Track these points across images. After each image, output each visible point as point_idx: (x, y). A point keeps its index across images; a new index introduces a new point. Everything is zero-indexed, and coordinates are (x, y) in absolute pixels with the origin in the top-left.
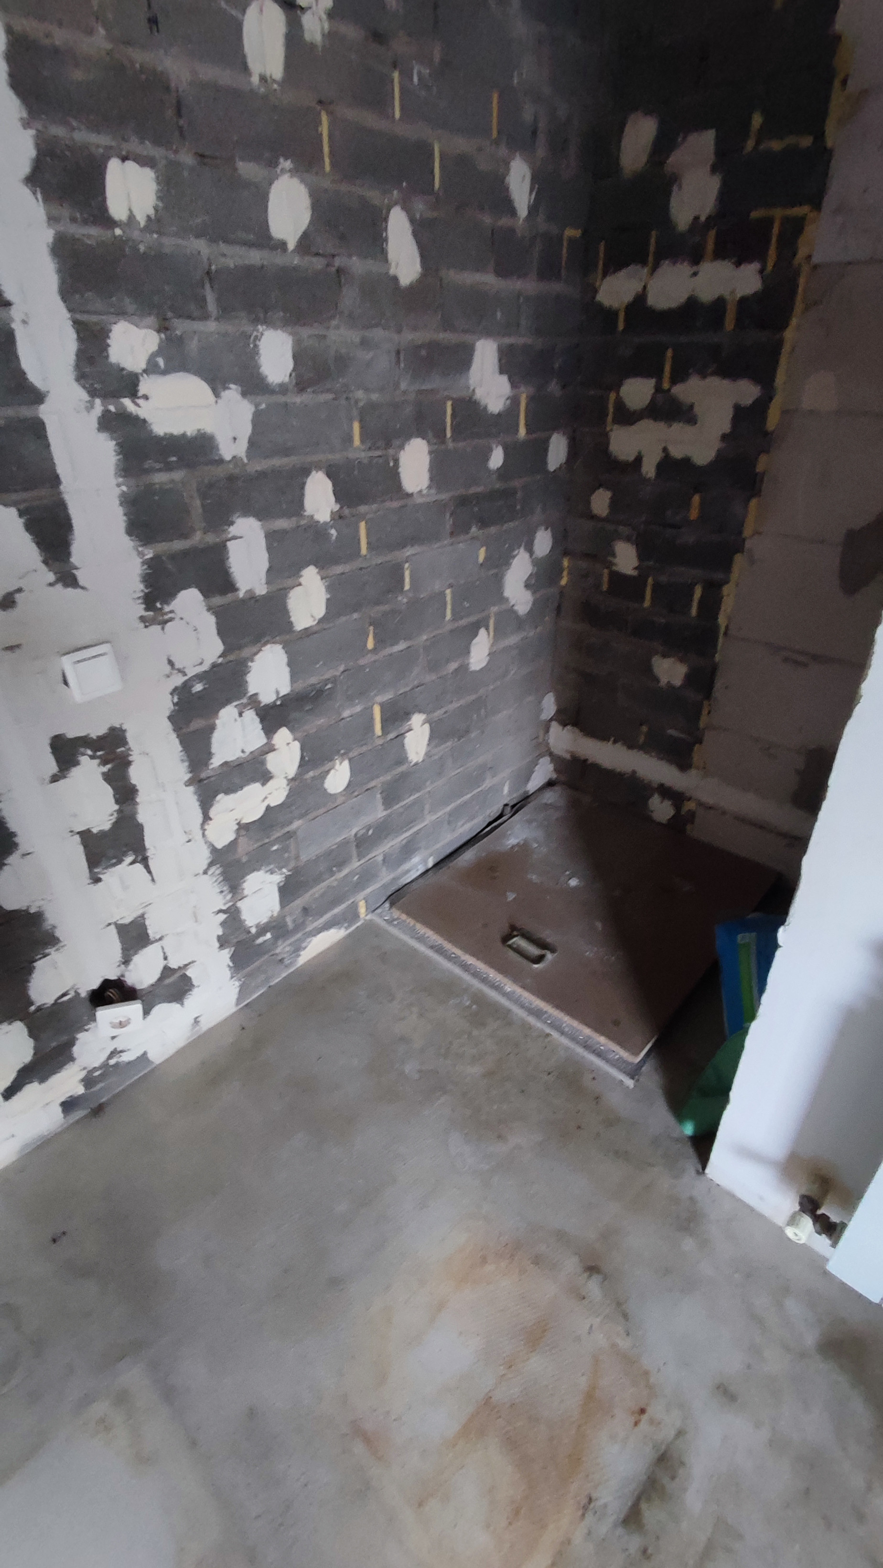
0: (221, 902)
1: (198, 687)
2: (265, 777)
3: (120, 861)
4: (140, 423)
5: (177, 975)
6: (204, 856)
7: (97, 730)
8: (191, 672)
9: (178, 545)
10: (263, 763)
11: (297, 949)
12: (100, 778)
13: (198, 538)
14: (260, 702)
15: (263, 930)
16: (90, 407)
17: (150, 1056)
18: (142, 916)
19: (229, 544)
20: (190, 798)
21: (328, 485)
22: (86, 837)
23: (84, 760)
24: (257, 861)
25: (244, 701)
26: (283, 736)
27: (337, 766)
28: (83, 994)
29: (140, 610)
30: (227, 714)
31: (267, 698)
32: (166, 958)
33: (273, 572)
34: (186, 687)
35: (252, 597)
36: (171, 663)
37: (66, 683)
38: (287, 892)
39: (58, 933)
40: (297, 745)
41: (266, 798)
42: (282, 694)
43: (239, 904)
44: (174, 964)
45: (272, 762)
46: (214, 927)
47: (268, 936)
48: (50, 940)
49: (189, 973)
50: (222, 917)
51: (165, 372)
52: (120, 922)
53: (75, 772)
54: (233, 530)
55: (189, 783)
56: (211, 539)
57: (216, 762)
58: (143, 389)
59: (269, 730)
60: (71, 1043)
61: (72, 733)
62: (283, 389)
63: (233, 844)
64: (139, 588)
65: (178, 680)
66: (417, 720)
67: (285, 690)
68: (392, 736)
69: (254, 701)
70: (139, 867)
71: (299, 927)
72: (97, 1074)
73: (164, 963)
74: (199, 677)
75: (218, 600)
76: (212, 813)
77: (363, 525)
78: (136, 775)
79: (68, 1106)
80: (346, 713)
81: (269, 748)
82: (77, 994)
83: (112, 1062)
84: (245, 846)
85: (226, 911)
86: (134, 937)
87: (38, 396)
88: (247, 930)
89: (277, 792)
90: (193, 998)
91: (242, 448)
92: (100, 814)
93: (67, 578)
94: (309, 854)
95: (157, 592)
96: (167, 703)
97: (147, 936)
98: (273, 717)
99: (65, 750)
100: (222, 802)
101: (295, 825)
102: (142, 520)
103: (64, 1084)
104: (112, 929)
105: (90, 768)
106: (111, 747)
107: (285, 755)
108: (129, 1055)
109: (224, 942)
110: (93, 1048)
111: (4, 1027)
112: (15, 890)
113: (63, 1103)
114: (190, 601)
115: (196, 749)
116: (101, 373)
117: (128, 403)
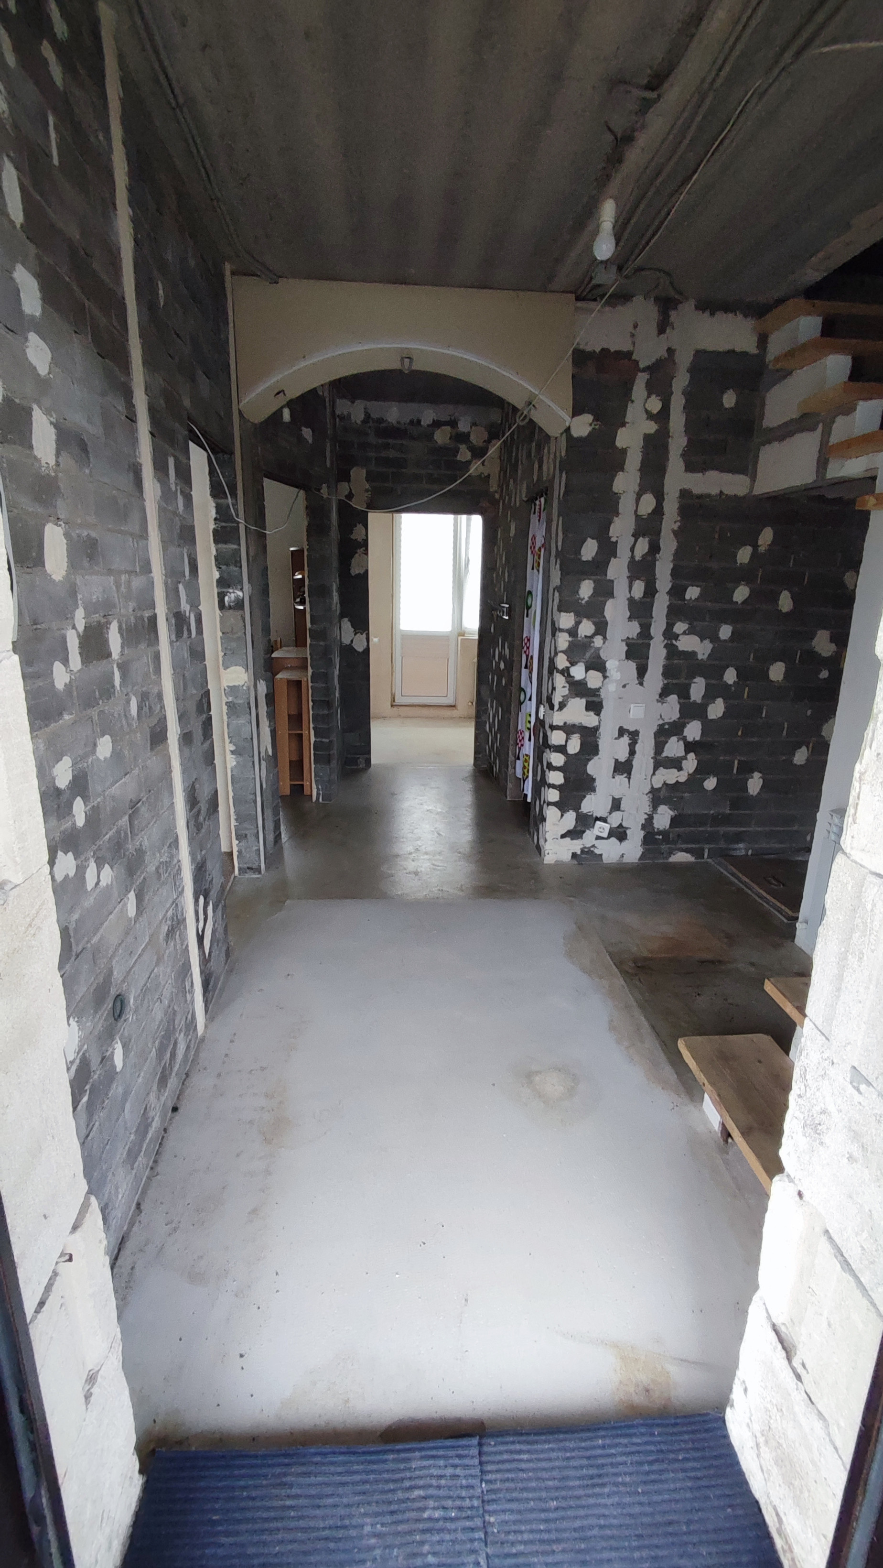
0: (648, 809)
1: (667, 727)
2: (680, 769)
3: (622, 775)
4: (675, 646)
5: (623, 829)
6: (648, 789)
7: (632, 729)
8: (666, 721)
9: (675, 681)
10: (681, 763)
11: (671, 853)
12: (628, 744)
13: (682, 680)
14: (686, 740)
15: (660, 832)
16: (663, 641)
17: (604, 857)
18: (621, 798)
19: (693, 685)
20: (651, 764)
21: (735, 673)
22: (616, 760)
23: (625, 736)
24: (667, 801)
25: (681, 737)
26: (691, 756)
27: (711, 778)
28: (594, 816)
29: (657, 697)
30: (674, 739)
31: (690, 739)
32: (622, 820)
33: (705, 697)
34: (663, 725)
35: (695, 702)
36: (661, 716)
37: (629, 712)
38: (674, 821)
39: (597, 789)
40: (696, 762)
41: (678, 777)
42: (696, 740)
43: (654, 815)
44: (624, 825)
45: (684, 764)
46: (642, 819)
47: (661, 837)
48: (593, 790)
49: (628, 832)
50: (646, 816)
51: (688, 634)
52: (614, 796)
53: (622, 739)
54: (695, 680)
55: (652, 758)
56: (687, 681)
57: (664, 755)
58: (680, 638)
59: (687, 751)
60: (584, 832)
61: (625, 727)
62: (725, 641)
63: (660, 789)
64: (660, 691)
65: (661, 722)
66: (757, 775)
67: (698, 738)
68: (740, 777)
69: (684, 739)
70: (627, 780)
71: (675, 842)
72: (586, 850)
73: (621, 822)
74: (668, 723)
75: (682, 701)
76: (656, 773)
77: (747, 689)
78: (638, 748)
79: (574, 855)
80: (721, 758)
81: (685, 758)
82: (592, 815)
83: (592, 849)
84: (662, 794)
85: (648, 815)
86: (616, 805)
87: (652, 638)
88: (654, 828)
89: (683, 777)
90: (625, 843)
91: (705, 657)
92: (623, 756)
93: (641, 684)
94: (688, 811)
95: (664, 693)
96: (655, 728)
97: (620, 807)
98: (690, 747)
99: (622, 732)
100: (661, 770)
101: (686, 795)
102: (667, 672)
103: (576, 846)
104: (611, 797)
105: (626, 739)
106: (634, 736)
107: (691, 764)
108: (597, 851)
109: (644, 827)
110: (589, 838)
111: (571, 812)
112: (592, 768)
113: (573, 853)
114: (673, 699)
115: (659, 747)
116: (669, 635)
117: (674, 642)
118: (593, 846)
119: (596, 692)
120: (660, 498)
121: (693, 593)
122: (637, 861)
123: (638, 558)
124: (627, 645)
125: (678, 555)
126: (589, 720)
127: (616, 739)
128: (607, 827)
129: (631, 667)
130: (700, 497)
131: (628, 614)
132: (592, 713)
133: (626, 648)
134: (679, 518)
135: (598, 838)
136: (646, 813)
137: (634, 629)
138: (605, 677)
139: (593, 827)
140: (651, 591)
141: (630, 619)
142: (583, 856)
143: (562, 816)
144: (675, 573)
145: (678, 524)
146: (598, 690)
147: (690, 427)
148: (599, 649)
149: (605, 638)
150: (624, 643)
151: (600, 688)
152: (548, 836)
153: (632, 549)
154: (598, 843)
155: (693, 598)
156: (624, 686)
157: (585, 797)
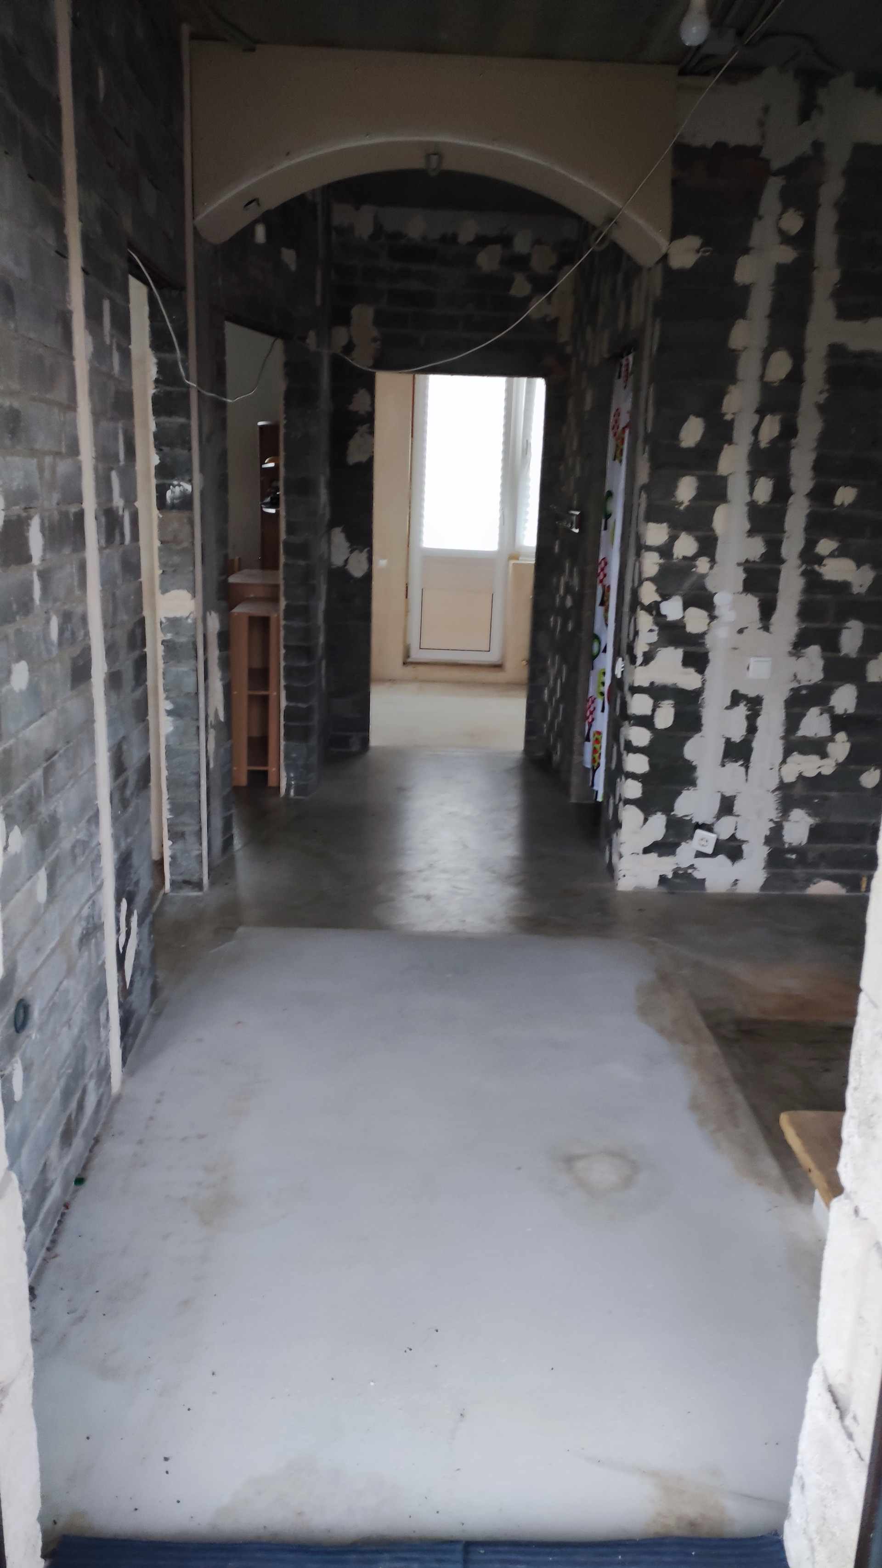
0: (774, 814)
1: (804, 692)
2: (824, 755)
3: (736, 761)
4: (819, 575)
5: (738, 844)
6: (775, 784)
7: (752, 694)
8: (803, 683)
9: (817, 625)
10: (825, 746)
11: (809, 881)
12: (744, 717)
13: (828, 624)
14: (834, 712)
15: (792, 850)
16: (801, 566)
17: (707, 884)
18: (735, 796)
19: (844, 631)
20: (780, 746)
22: (728, 741)
23: (742, 705)
24: (802, 803)
25: (826, 707)
26: (841, 736)
27: (872, 770)
28: (694, 822)
29: (790, 648)
30: (814, 711)
31: (839, 711)
32: (736, 829)
33: (862, 649)
34: (799, 689)
35: (846, 658)
36: (795, 676)
37: (748, 668)
38: (814, 832)
39: (698, 782)
40: (848, 746)
41: (820, 767)
42: (848, 712)
43: (784, 823)
44: (739, 836)
45: (831, 748)
46: (765, 829)
47: (794, 856)
48: (692, 783)
49: (744, 847)
50: (772, 825)
51: (837, 557)
52: (723, 793)
53: (736, 709)
54: (848, 624)
55: (782, 738)
56: (835, 626)
57: (800, 733)
58: (824, 562)
59: (835, 729)
60: (678, 845)
61: (742, 691)
63: (793, 784)
64: (794, 639)
65: (796, 685)
67: (851, 710)
69: (830, 710)
70: (743, 769)
71: (814, 865)
72: (681, 872)
73: (734, 832)
74: (806, 687)
75: (829, 654)
76: (788, 760)
78: (760, 722)
79: (663, 879)
81: (831, 739)
82: (691, 820)
83: (690, 871)
84: (798, 791)
85: (775, 823)
86: (727, 806)
87: (782, 561)
88: (783, 843)
89: (828, 767)
90: (740, 864)
91: (863, 590)
92: (738, 733)
93: (766, 628)
94: (836, 818)
95: (800, 644)
96: (786, 694)
97: (732, 810)
98: (839, 723)
99: (736, 698)
100: (796, 757)
101: (834, 794)
102: (806, 612)
103: (666, 865)
104: (719, 794)
105: (742, 710)
106: (755, 704)
107: (840, 748)
108: (698, 875)
109: (768, 841)
110: (685, 855)
111: (659, 814)
112: (692, 750)
113: (661, 876)
114: (814, 651)
115: (793, 721)
116: (809, 556)
117: (816, 567)
118: (692, 866)
119: (698, 639)
120: (798, 356)
121: (845, 496)
122: (757, 891)
123: (764, 443)
124: (746, 570)
125: (825, 440)
126: (689, 680)
127: (727, 708)
128: (711, 838)
129: (752, 603)
130: (862, 355)
131: (748, 526)
132: (692, 670)
133: (743, 576)
134: (827, 387)
135: (700, 854)
136: (771, 820)
137: (756, 548)
138: (712, 618)
139: (692, 838)
140: (782, 493)
141: (751, 533)
142: (678, 881)
143: (646, 820)
144: (819, 467)
145: (825, 395)
146: (702, 635)
147: (844, 254)
148: (703, 576)
149: (713, 561)
150: (741, 569)
151: (704, 633)
152: (624, 850)
153: (756, 432)
154: (700, 862)
155: (846, 503)
156: (741, 631)
157: (680, 793)
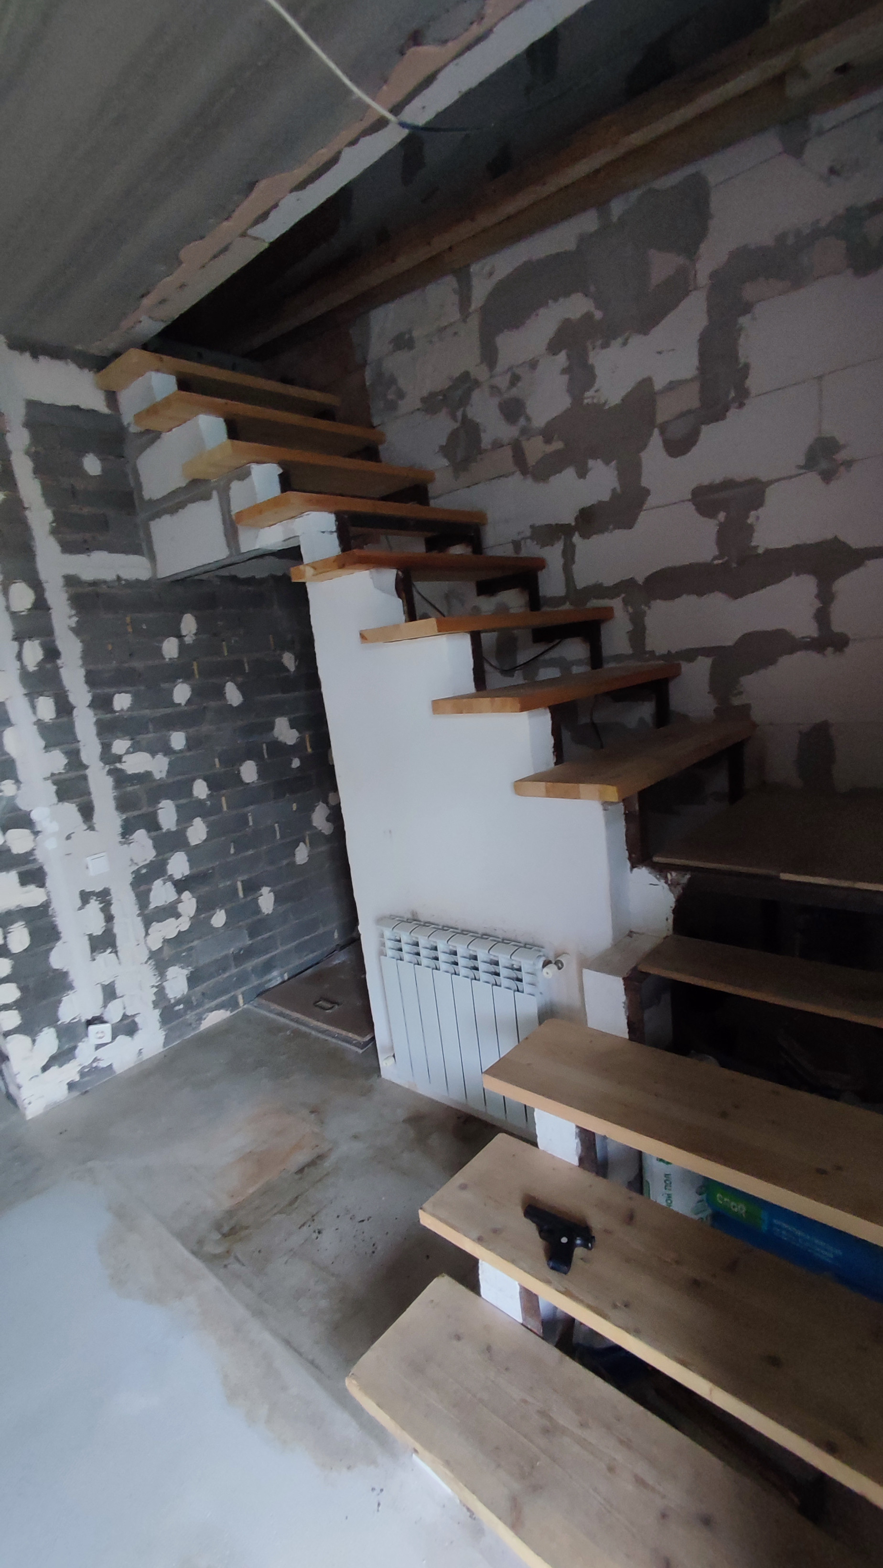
0: (155, 981)
1: (144, 871)
2: (178, 916)
3: (105, 951)
4: (121, 771)
5: (130, 1020)
6: (145, 955)
7: (98, 889)
8: (141, 864)
9: (136, 813)
10: (176, 908)
11: (200, 1019)
12: (99, 910)
13: (145, 810)
14: (173, 878)
15: (178, 1002)
16: (104, 768)
17: (115, 1067)
18: (113, 982)
19: (159, 811)
20: (139, 922)
21: (204, 784)
22: (91, 937)
23: (92, 901)
24: (174, 960)
25: (166, 877)
26: (186, 895)
27: (218, 912)
28: (83, 1020)
29: (119, 839)
30: (158, 883)
31: (178, 876)
32: (125, 1008)
33: (178, 822)
34: (138, 870)
35: (169, 832)
36: (132, 860)
37: (87, 868)
38: (193, 980)
39: (74, 984)
40: (194, 900)
41: (178, 926)
42: (185, 875)
43: (164, 984)
44: (129, 1013)
45: (181, 908)
46: (150, 996)
47: (181, 1006)
48: (70, 987)
49: (137, 1019)
50: (155, 990)
51: (133, 753)
52: (103, 983)
53: (88, 906)
54: (160, 805)
55: (139, 915)
56: (151, 809)
57: (152, 906)
58: (124, 760)
59: (180, 892)
60: (75, 1048)
61: (88, 890)
62: (181, 751)
63: (161, 949)
64: (120, 830)
65: (134, 868)
66: (265, 890)
67: (187, 872)
68: (249, 898)
69: (171, 878)
70: (113, 955)
71: (200, 1004)
72: (86, 1070)
73: (124, 1011)
74: (144, 867)
75: (154, 834)
76: (150, 931)
77: (223, 799)
78: (114, 910)
79: (71, 1086)
80: (221, 886)
81: (179, 901)
82: (80, 1020)
83: (94, 1065)
84: (167, 953)
85: (157, 987)
86: (110, 993)
87: (86, 767)
88: (169, 1000)
89: (184, 924)
90: (138, 1036)
91: (164, 775)
92: (97, 927)
93: (91, 828)
94: (205, 960)
95: (127, 831)
96: (130, 878)
97: (115, 993)
98: (181, 886)
99: (85, 897)
100: (155, 926)
101: (195, 943)
102: (123, 804)
103: (70, 1071)
104: (99, 985)
105: (94, 906)
106: (104, 897)
107: (188, 904)
108: (103, 1064)
109: (156, 1004)
110: (85, 1053)
111: (46, 1030)
112: (57, 959)
113: (68, 1084)
114: (141, 835)
115: (143, 899)
116: (108, 757)
117: (118, 765)
118: (95, 1060)
119: (27, 857)
120: (37, 586)
121: (122, 701)
122: (162, 1050)
123: (31, 667)
124: (55, 783)
125: (87, 656)
126: (33, 896)
127: (80, 909)
128: (106, 1028)
129: (70, 809)
130: (95, 583)
131: (42, 743)
132: (32, 887)
133: (54, 788)
134: (73, 612)
135: (98, 1047)
136: (153, 986)
137: (58, 761)
138: (36, 833)
139: (87, 1035)
140: (64, 708)
141: (47, 748)
142: (86, 1079)
143: (34, 1041)
144: (91, 680)
145: (75, 619)
146: (31, 853)
147: (50, 495)
148: (13, 798)
149: (18, 782)
150: (49, 782)
151: (33, 850)
152: (20, 1080)
153: (19, 657)
154: (100, 1053)
155: (125, 708)
156: (68, 837)
157: (60, 1002)
